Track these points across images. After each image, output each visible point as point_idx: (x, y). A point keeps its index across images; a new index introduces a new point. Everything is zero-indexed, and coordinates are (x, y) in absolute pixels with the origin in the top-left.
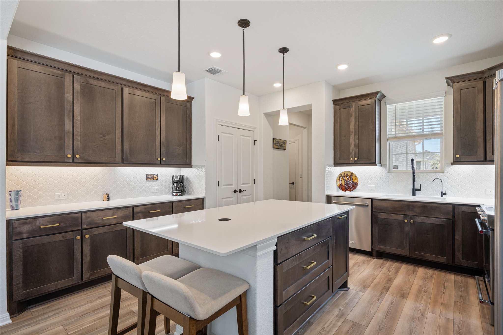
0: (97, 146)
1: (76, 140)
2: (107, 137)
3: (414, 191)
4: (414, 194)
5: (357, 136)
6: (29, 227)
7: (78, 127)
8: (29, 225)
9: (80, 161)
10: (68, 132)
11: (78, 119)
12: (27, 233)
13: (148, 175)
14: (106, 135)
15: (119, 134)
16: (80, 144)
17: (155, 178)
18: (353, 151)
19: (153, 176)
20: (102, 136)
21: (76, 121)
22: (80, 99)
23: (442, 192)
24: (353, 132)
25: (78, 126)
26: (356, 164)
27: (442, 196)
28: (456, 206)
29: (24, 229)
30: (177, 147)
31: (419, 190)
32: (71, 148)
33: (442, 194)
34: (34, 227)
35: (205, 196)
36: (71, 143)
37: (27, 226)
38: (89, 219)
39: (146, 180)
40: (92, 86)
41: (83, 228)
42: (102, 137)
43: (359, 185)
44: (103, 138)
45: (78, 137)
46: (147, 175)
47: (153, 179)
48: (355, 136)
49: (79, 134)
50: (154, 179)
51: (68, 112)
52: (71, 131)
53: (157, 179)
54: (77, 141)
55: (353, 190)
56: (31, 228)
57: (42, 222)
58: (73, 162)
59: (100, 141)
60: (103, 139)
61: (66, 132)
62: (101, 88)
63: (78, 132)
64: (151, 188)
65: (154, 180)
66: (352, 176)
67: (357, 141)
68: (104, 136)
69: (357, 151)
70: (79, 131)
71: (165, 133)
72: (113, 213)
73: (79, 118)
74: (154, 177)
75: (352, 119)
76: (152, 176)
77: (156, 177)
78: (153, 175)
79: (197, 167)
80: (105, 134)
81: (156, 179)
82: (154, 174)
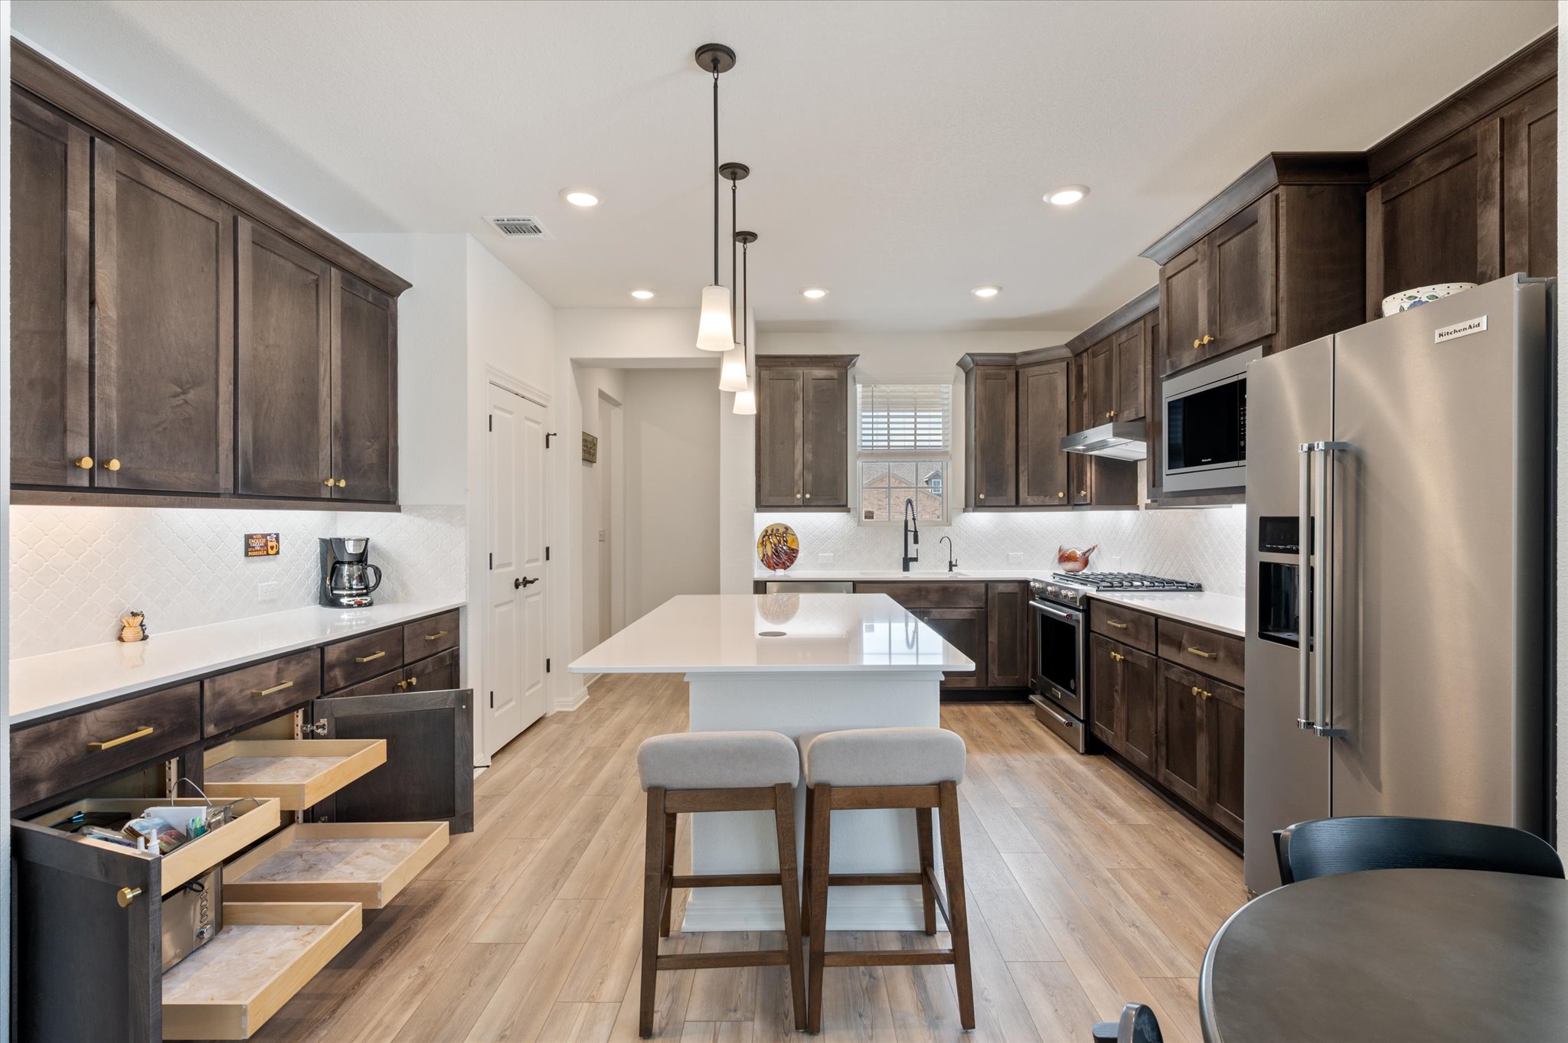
0: (165, 429)
1: (102, 399)
2: (191, 396)
3: (907, 562)
4: (906, 568)
5: (809, 446)
6: (56, 754)
7: (110, 348)
8: (57, 746)
9: (115, 485)
10: (77, 366)
11: (109, 317)
12: (50, 778)
13: (253, 538)
14: (188, 386)
15: (228, 387)
16: (114, 415)
17: (272, 548)
18: (800, 478)
19: (267, 541)
20: (179, 390)
21: (102, 325)
22: (114, 237)
23: (951, 562)
24: (800, 436)
25: (108, 342)
26: (805, 506)
27: (951, 570)
28: (990, 584)
29: (41, 762)
30: (369, 444)
31: (916, 559)
32: (86, 432)
33: (951, 566)
34: (72, 752)
35: (464, 601)
36: (86, 409)
37: (49, 749)
38: (222, 701)
39: (247, 555)
40: (149, 192)
41: (206, 736)
42: (176, 395)
43: (800, 555)
44: (182, 397)
45: (109, 390)
46: (248, 538)
47: (265, 553)
48: (806, 445)
49: (114, 375)
50: (270, 552)
51: (76, 285)
52: (87, 362)
53: (277, 553)
54: (106, 403)
55: (788, 567)
56: (63, 756)
57: (94, 728)
58: (92, 488)
59: (172, 407)
60: (179, 401)
61: (69, 364)
62: (175, 205)
63: (110, 368)
64: (260, 584)
65: (268, 554)
66: (786, 534)
67: (809, 456)
68: (184, 392)
69: (809, 477)
70: (113, 364)
71: (340, 395)
72: (280, 672)
73: (113, 314)
74: (270, 544)
75: (799, 406)
76: (264, 540)
77: (274, 544)
78: (264, 536)
79: (418, 509)
80: (188, 382)
81: (275, 551)
82: (270, 535)
